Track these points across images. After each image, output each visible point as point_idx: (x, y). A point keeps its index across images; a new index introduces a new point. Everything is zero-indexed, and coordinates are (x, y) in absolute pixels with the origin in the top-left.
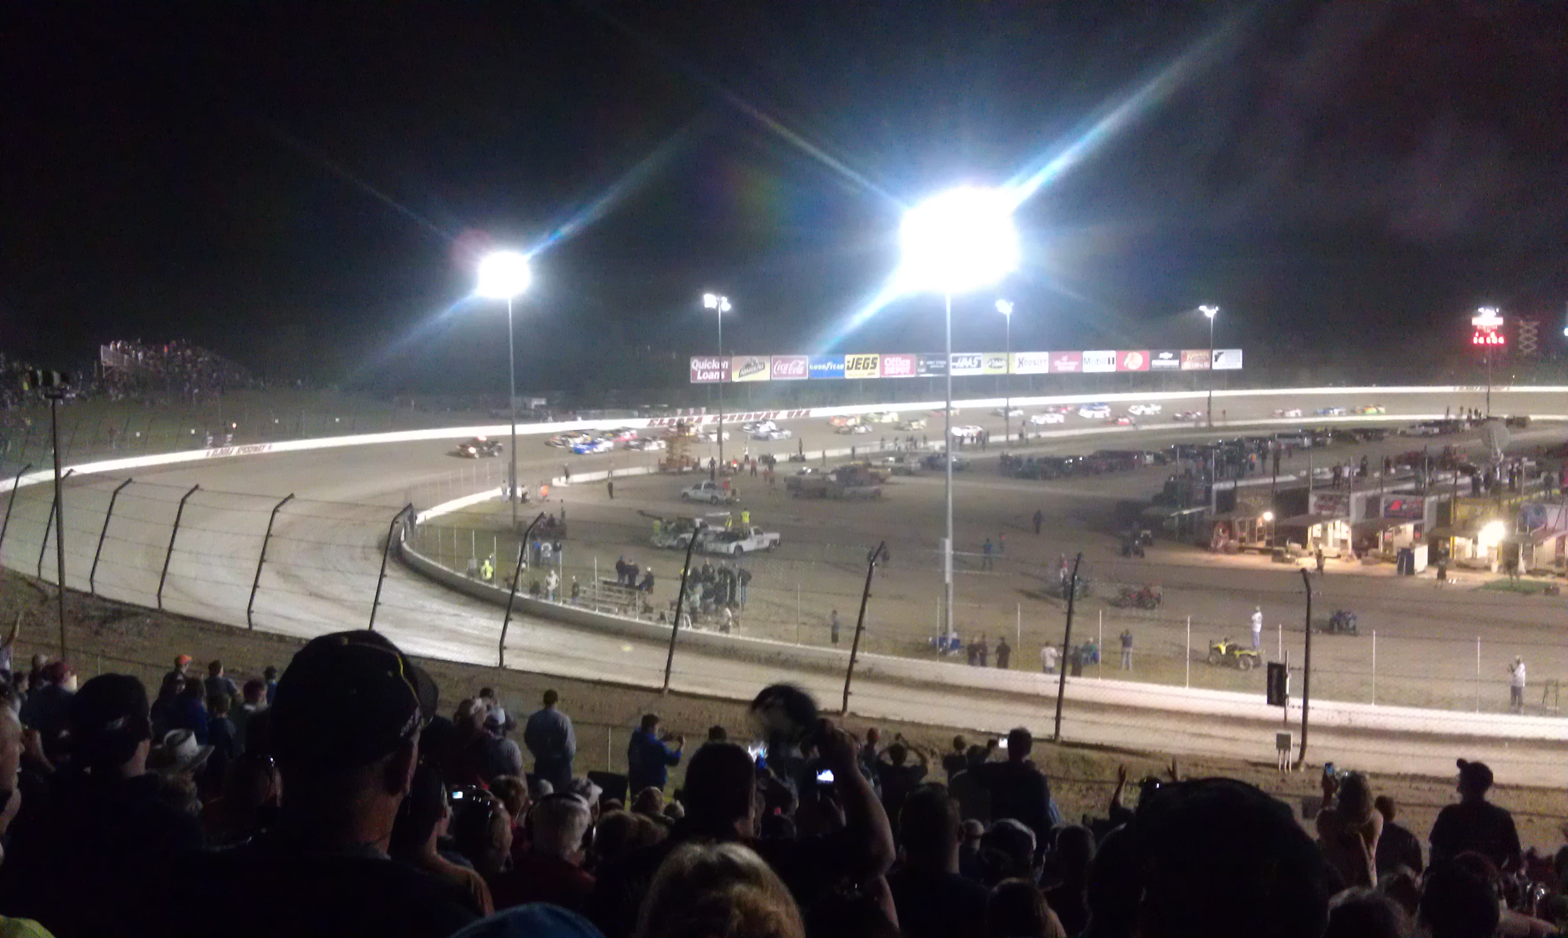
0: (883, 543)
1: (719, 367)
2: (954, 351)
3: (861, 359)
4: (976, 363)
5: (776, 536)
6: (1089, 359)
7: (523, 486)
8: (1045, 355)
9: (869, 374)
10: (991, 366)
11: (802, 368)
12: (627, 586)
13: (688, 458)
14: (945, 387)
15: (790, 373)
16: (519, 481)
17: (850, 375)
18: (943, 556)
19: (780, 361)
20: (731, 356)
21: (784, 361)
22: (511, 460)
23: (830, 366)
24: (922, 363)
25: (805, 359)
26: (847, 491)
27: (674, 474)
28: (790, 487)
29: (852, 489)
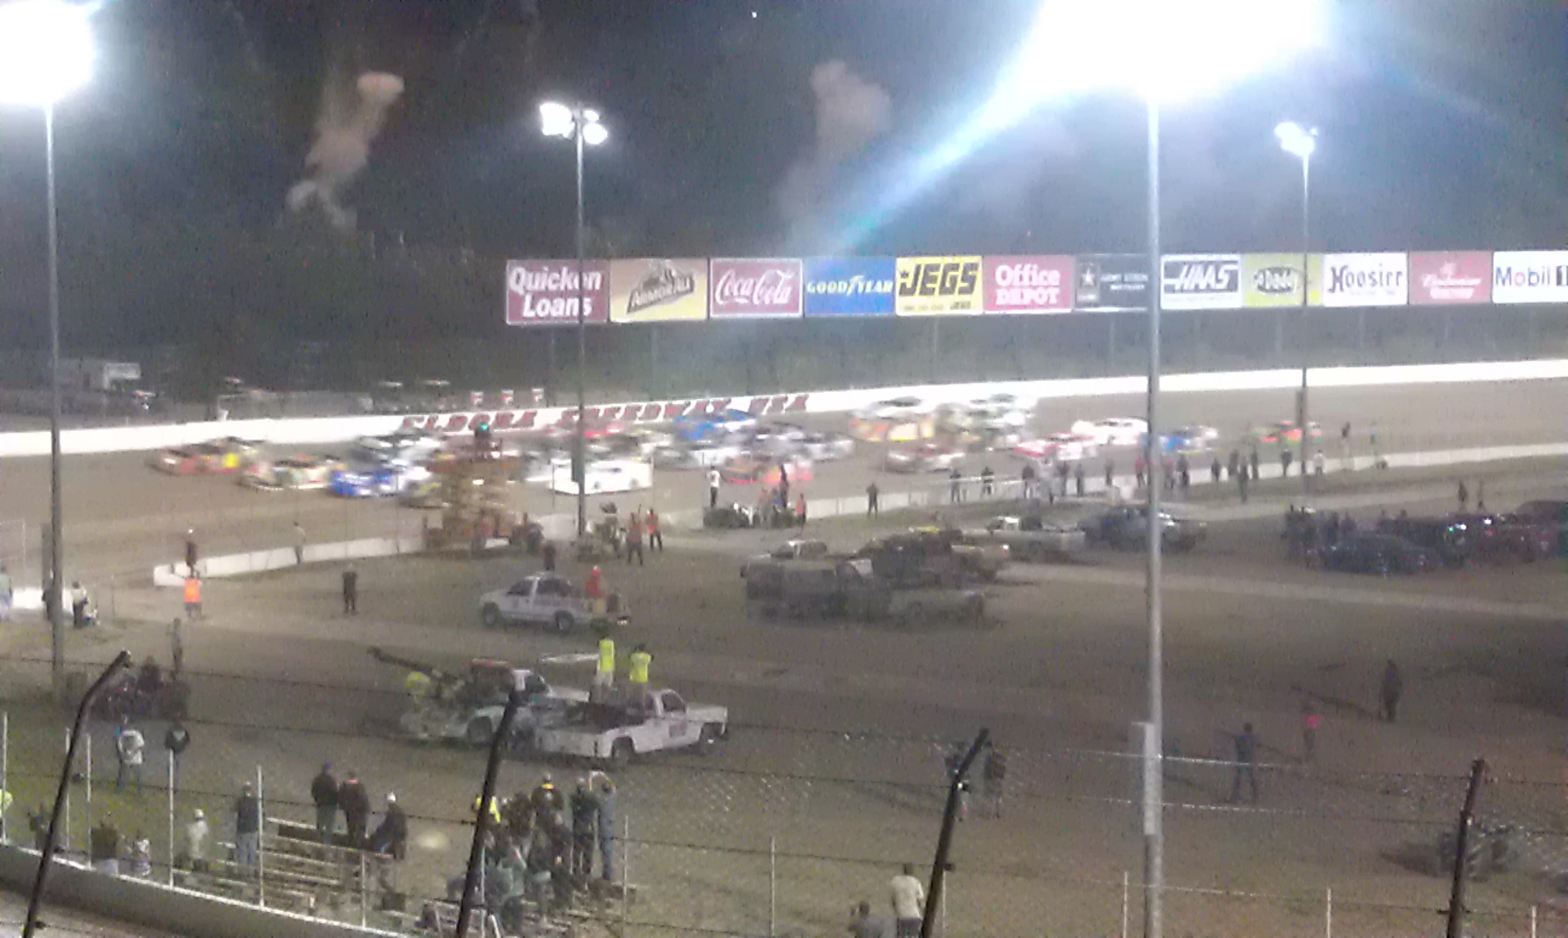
0: (984, 733)
1: (577, 286)
2: (1166, 249)
3: (936, 268)
4: (1225, 278)
5: (718, 714)
6: (1509, 270)
7: (76, 586)
8: (1397, 261)
9: (956, 305)
10: (1261, 288)
11: (789, 290)
12: (339, 841)
13: (498, 517)
14: (1144, 339)
15: (756, 301)
16: (68, 572)
17: (909, 308)
18: (1140, 766)
19: (731, 272)
20: (609, 257)
21: (741, 272)
22: (48, 520)
23: (858, 283)
24: (1088, 278)
25: (795, 268)
26: (899, 601)
27: (460, 555)
28: (753, 592)
29: (912, 596)
